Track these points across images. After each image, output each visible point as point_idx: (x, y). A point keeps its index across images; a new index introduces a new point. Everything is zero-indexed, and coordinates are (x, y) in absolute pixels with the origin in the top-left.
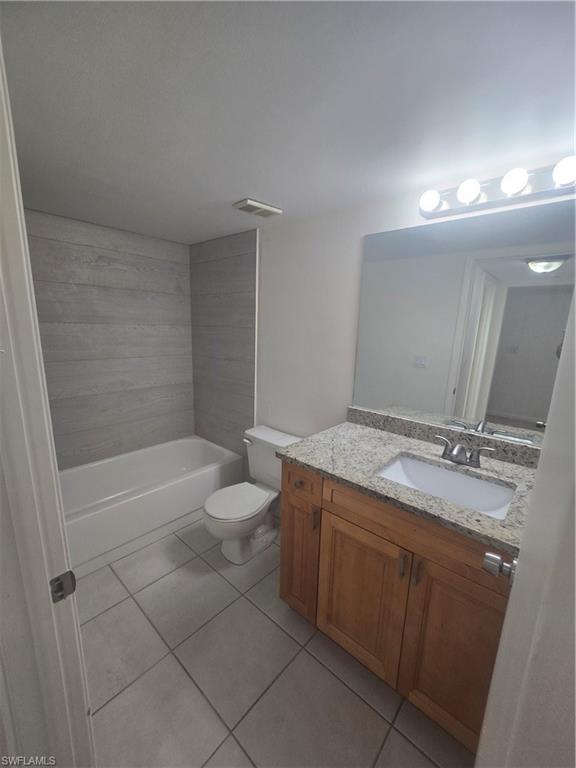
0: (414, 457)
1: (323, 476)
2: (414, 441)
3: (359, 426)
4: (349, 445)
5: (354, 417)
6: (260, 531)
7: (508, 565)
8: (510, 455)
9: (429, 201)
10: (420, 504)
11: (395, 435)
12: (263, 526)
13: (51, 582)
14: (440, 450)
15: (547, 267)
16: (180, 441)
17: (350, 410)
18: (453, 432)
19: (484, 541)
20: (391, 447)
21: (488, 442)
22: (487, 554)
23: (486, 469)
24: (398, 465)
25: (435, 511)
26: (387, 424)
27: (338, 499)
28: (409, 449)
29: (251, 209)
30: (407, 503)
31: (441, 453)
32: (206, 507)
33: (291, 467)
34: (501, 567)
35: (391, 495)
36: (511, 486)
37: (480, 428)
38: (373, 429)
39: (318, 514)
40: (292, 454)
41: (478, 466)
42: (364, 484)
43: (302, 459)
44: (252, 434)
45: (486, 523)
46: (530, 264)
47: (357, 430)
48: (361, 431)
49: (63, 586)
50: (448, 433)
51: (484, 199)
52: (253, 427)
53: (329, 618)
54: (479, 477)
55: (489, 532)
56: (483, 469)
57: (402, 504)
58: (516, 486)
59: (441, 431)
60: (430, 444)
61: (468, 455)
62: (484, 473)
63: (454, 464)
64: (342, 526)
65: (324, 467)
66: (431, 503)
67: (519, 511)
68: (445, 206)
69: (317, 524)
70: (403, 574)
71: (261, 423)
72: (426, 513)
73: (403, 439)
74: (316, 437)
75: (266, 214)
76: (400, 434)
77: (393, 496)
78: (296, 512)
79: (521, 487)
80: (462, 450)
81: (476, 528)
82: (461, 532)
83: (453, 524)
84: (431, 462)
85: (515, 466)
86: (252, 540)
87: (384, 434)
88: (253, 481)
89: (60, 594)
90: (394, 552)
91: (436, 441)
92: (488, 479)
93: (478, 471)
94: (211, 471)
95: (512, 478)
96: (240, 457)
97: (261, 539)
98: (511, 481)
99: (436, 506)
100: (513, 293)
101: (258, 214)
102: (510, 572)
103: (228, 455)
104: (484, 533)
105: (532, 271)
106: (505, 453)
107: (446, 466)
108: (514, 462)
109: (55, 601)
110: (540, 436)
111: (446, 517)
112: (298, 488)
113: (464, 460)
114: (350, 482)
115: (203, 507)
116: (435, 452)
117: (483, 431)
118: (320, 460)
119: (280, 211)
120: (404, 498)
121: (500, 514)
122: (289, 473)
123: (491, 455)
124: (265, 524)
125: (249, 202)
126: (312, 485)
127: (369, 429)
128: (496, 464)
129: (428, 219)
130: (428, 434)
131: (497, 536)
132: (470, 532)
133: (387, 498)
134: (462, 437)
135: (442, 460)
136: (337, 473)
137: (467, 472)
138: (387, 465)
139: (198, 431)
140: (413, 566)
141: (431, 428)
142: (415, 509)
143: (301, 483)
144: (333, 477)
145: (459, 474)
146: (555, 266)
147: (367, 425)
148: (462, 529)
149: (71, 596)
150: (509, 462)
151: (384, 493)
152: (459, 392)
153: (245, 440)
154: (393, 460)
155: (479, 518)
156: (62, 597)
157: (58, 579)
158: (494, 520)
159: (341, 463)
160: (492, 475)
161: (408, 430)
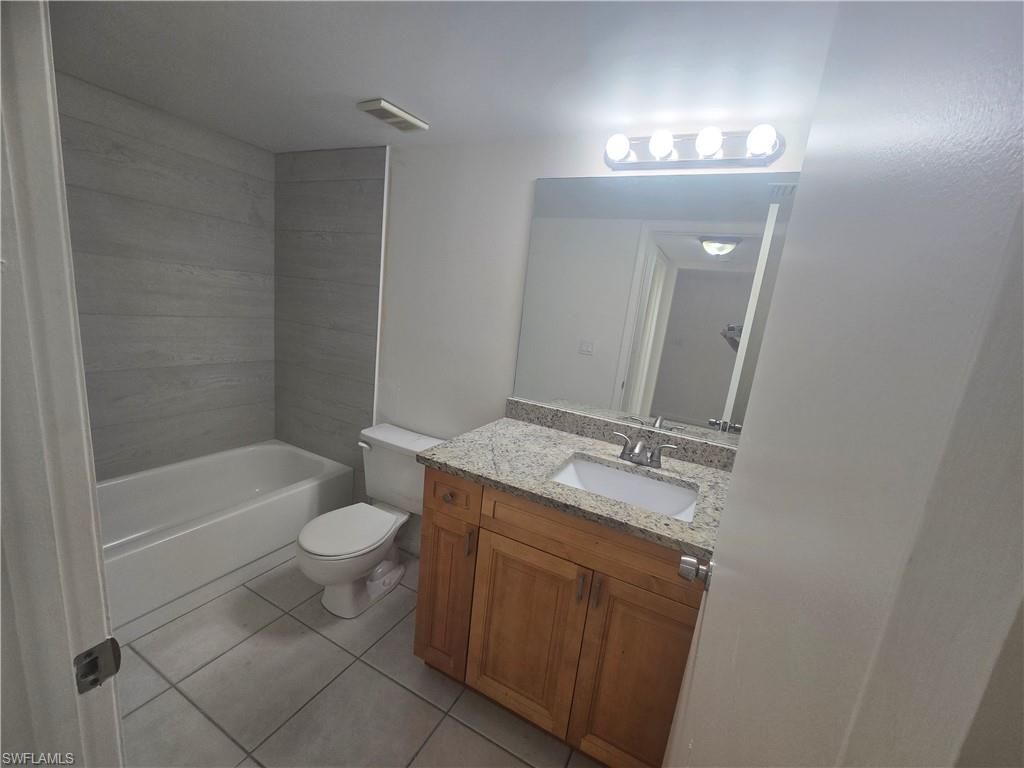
0: (589, 458)
1: (483, 483)
2: (588, 441)
3: (521, 423)
4: (513, 446)
5: (515, 411)
6: (379, 570)
7: (704, 568)
8: (690, 454)
9: (618, 148)
10: (603, 510)
11: (565, 434)
12: (385, 562)
13: (78, 660)
14: (619, 450)
15: (721, 249)
16: (251, 449)
17: (510, 402)
18: (631, 428)
19: (674, 547)
20: (563, 447)
21: (668, 439)
22: (683, 558)
23: (668, 470)
24: (571, 468)
25: (621, 517)
26: (555, 420)
27: (501, 512)
28: (584, 449)
29: (384, 114)
30: (590, 510)
31: (619, 453)
32: (301, 539)
33: (437, 474)
34: (698, 569)
35: (570, 502)
36: (693, 487)
37: (657, 425)
38: (538, 427)
39: (474, 535)
40: (441, 457)
41: (659, 467)
42: (538, 491)
43: (454, 463)
44: (372, 435)
45: (675, 527)
46: (704, 244)
47: (518, 429)
48: (524, 428)
49: (96, 665)
50: (626, 429)
51: (675, 157)
52: (371, 425)
53: (483, 669)
54: (660, 478)
55: (679, 536)
56: (663, 469)
57: (584, 512)
58: (698, 487)
59: (618, 427)
60: (604, 443)
61: (649, 455)
62: (666, 473)
63: (634, 464)
64: (505, 547)
65: (484, 472)
66: (616, 508)
67: (705, 512)
68: (633, 158)
69: (473, 550)
70: (580, 598)
71: (383, 420)
72: (612, 520)
73: (575, 438)
74: (469, 436)
75: (405, 126)
76: (571, 432)
77: (573, 504)
78: (443, 534)
79: (703, 487)
80: (644, 448)
81: (665, 533)
82: (650, 539)
83: (642, 531)
84: (609, 464)
85: (694, 465)
86: (368, 583)
87: (552, 432)
88: (370, 501)
89: (91, 678)
90: (570, 572)
91: (613, 440)
92: (670, 480)
93: (659, 471)
94: (305, 490)
95: (694, 478)
96: (351, 469)
97: (382, 581)
98: (692, 480)
99: (621, 512)
100: (683, 276)
101: (393, 124)
102: (707, 574)
103: (330, 466)
104: (675, 537)
105: (706, 252)
106: (686, 452)
107: (626, 468)
108: (693, 461)
109: (81, 691)
110: (713, 434)
111: (633, 523)
112: (448, 502)
113: (644, 460)
114: (520, 490)
115: (296, 542)
116: (613, 453)
117: (660, 427)
118: (478, 464)
119: (426, 127)
120: (587, 505)
121: (687, 516)
122: (435, 483)
123: (670, 455)
124: (387, 559)
125: (384, 104)
126: (467, 497)
127: (533, 427)
128: (676, 464)
129: (614, 170)
130: (604, 432)
131: (688, 540)
132: (660, 537)
133: (566, 506)
134: (640, 434)
135: (621, 461)
136: (503, 479)
137: (648, 474)
138: (560, 469)
139: (281, 432)
140: (593, 586)
141: (607, 424)
142: (600, 517)
143: (452, 495)
144: (497, 484)
145: (640, 477)
146: (728, 248)
147: (531, 421)
148: (651, 535)
149: (111, 679)
150: (689, 461)
151: (562, 500)
152: (627, 386)
153: (361, 444)
154: (566, 463)
155: (667, 522)
156: (95, 683)
157: (89, 654)
158: (682, 523)
159: (505, 467)
160: (673, 475)
161: (581, 427)
